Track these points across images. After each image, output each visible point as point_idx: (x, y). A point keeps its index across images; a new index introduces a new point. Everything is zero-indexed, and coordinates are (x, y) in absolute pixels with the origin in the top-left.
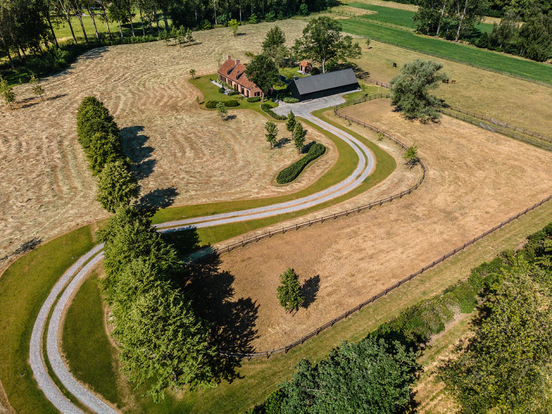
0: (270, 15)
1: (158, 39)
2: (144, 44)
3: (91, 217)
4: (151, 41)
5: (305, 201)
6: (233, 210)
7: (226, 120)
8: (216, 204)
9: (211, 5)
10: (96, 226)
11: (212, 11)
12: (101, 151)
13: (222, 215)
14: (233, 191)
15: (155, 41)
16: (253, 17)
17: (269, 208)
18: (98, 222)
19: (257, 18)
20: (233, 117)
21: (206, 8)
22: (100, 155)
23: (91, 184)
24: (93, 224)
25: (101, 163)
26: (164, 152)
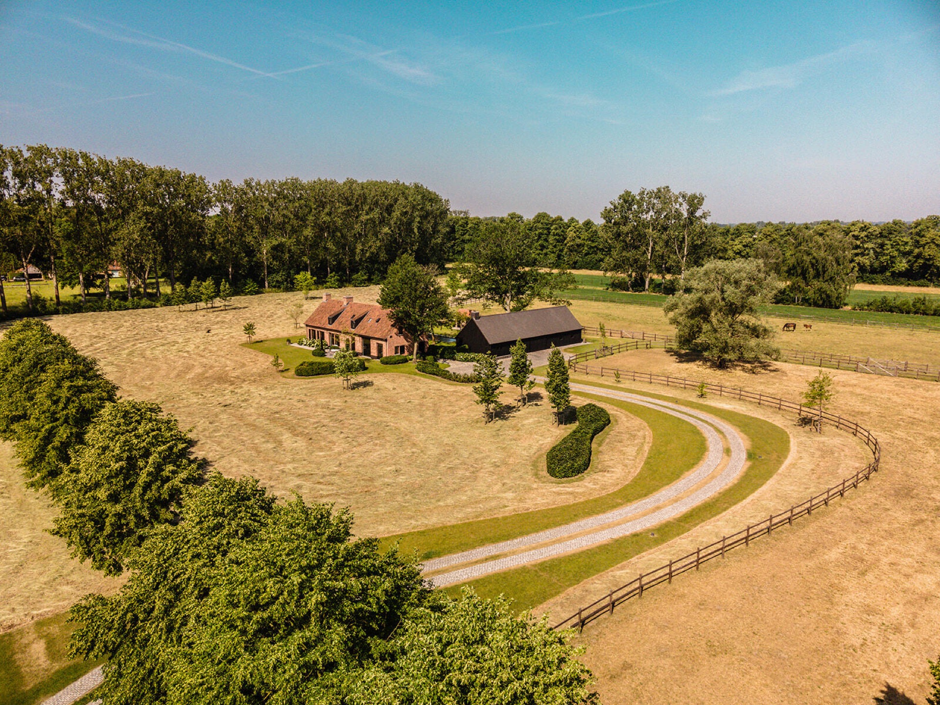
0: (361, 275)
1: (158, 305)
2: (130, 311)
3: (13, 610)
4: (144, 307)
5: (653, 505)
6: (482, 542)
7: (353, 389)
8: (422, 533)
9: (258, 255)
10: (32, 636)
11: (259, 265)
12: (72, 410)
13: (456, 558)
14: (450, 501)
15: (152, 307)
16: (332, 277)
17: (573, 527)
18: (39, 624)
19: (338, 280)
20: (366, 384)
21: (249, 262)
22: (66, 421)
23: (14, 526)
24: (21, 632)
25: (65, 445)
26: (224, 444)
